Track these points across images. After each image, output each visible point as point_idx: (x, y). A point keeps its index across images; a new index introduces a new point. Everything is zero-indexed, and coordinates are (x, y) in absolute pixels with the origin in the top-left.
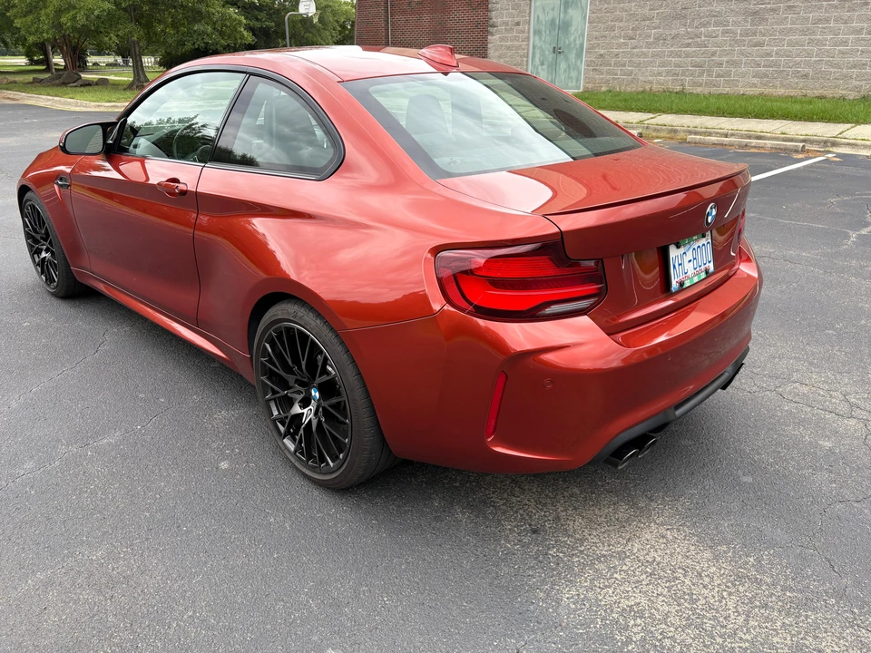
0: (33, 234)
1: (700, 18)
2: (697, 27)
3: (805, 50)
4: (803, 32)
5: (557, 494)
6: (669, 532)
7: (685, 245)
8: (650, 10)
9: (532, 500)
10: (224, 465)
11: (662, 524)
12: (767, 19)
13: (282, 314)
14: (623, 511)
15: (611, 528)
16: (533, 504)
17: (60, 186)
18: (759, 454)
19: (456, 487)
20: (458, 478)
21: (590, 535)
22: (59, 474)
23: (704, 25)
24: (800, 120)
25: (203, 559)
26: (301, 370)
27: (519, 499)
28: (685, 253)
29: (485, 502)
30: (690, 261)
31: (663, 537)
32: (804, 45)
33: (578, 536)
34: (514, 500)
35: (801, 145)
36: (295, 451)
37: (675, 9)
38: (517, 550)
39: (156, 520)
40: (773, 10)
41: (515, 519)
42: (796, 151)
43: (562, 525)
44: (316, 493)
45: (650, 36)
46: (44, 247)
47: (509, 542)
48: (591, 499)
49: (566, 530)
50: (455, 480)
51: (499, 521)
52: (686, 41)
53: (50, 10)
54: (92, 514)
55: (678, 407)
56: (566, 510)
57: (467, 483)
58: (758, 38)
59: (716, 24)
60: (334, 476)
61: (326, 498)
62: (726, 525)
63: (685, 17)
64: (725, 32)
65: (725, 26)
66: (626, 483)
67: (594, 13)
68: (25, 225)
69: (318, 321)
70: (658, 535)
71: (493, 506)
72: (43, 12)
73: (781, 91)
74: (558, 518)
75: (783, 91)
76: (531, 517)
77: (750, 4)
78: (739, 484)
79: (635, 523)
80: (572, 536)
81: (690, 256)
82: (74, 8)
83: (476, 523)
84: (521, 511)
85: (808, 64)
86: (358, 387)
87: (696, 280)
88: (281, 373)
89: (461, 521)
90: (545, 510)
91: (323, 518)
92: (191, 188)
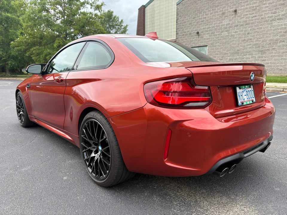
0: (19, 106)
1: (244, 53)
2: (243, 56)
3: (280, 62)
4: (279, 56)
5: (196, 192)
6: (245, 209)
7: (243, 89)
8: (227, 51)
9: (186, 194)
10: (65, 178)
11: (242, 205)
12: (266, 53)
13: (89, 116)
14: (224, 200)
15: (219, 206)
16: (186, 195)
17: (28, 87)
18: (281, 180)
19: (155, 188)
20: (156, 185)
21: (210, 208)
22: (3, 179)
23: (245, 55)
24: (281, 82)
25: (47, 212)
26: (95, 138)
27: (180, 193)
28: (243, 92)
29: (166, 194)
30: (245, 95)
31: (243, 210)
32: (279, 60)
33: (205, 208)
34: (178, 194)
35: (282, 89)
36: (92, 172)
37: (235, 51)
38: (179, 213)
39: (33, 196)
40: (267, 50)
41: (178, 201)
42: (281, 91)
43: (198, 204)
44: (98, 189)
45: (227, 59)
46: (22, 110)
47: (175, 210)
48: (210, 195)
49: (200, 206)
50: (155, 186)
51: (172, 201)
52: (240, 60)
53: (44, 55)
54: (10, 193)
55: (245, 153)
56: (200, 198)
57: (159, 187)
58: (264, 58)
59: (249, 55)
60: (105, 180)
61: (102, 191)
62: (270, 206)
63: (238, 53)
64: (252, 57)
65: (252, 55)
66: (226, 189)
67: (209, 53)
68: (17, 103)
69: (101, 117)
70: (241, 209)
71: (169, 196)
72: (41, 55)
73: (273, 75)
74: (196, 201)
75: (274, 74)
76: (185, 200)
77: (260, 48)
78: (274, 191)
79: (230, 204)
80: (203, 208)
81: (245, 93)
82: (51, 54)
83: (162, 202)
84: (181, 198)
85: (281, 66)
86: (114, 141)
87: (248, 103)
88: (88, 140)
89: (155, 201)
90: (191, 198)
91: (99, 198)
92: (64, 78)
